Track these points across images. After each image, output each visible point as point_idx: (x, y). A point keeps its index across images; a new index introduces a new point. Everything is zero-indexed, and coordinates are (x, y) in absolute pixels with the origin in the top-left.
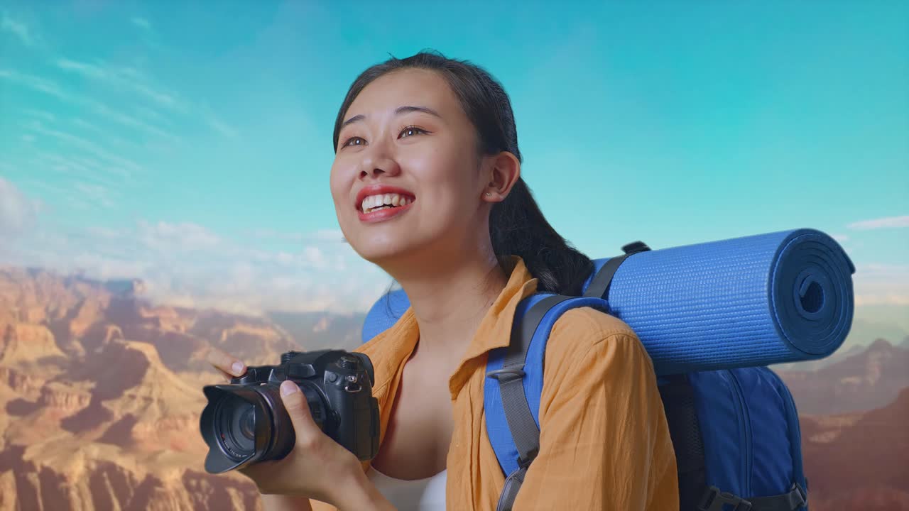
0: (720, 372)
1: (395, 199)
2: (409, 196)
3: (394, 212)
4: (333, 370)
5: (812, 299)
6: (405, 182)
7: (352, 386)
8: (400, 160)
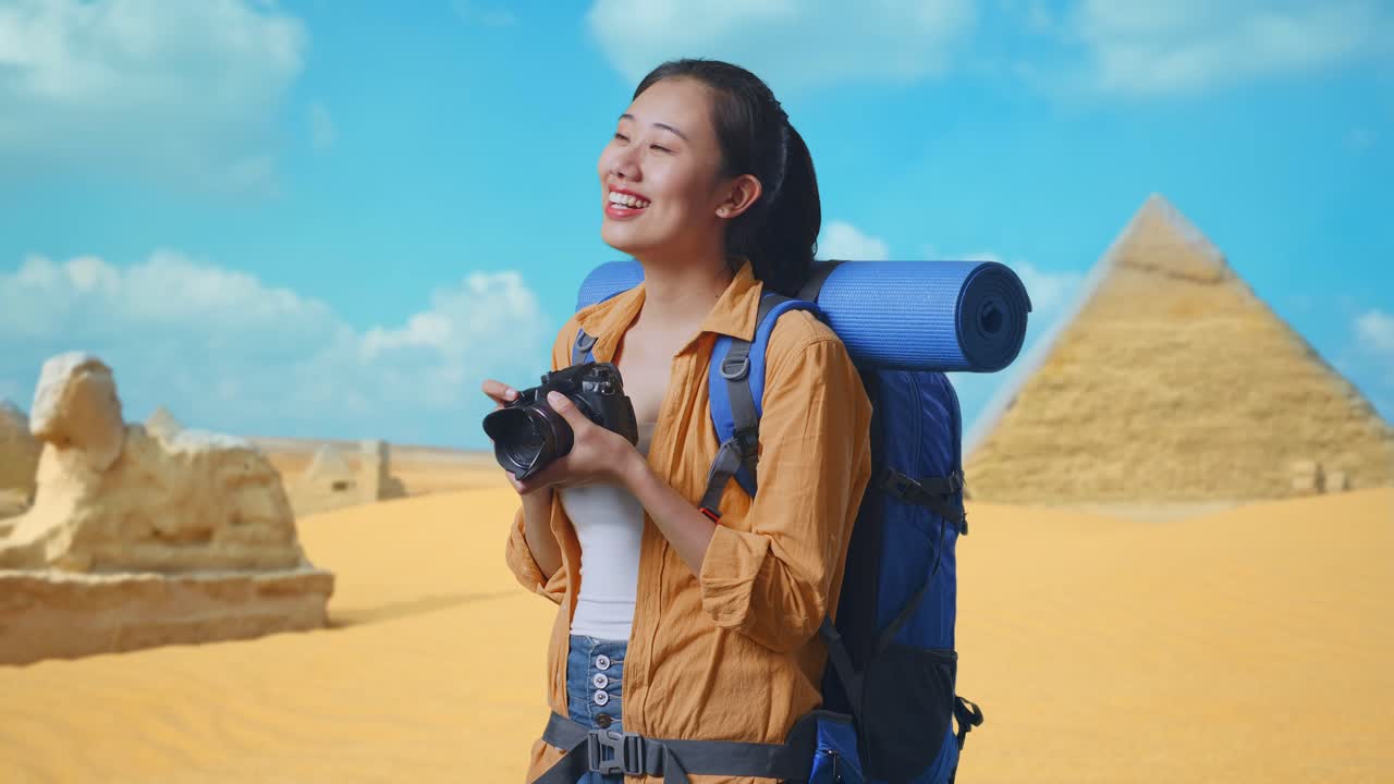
0: (905, 373)
1: (631, 201)
2: (646, 200)
3: (632, 212)
4: (590, 380)
5: (991, 321)
6: (644, 188)
7: (608, 390)
8: (644, 168)
